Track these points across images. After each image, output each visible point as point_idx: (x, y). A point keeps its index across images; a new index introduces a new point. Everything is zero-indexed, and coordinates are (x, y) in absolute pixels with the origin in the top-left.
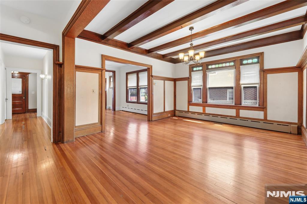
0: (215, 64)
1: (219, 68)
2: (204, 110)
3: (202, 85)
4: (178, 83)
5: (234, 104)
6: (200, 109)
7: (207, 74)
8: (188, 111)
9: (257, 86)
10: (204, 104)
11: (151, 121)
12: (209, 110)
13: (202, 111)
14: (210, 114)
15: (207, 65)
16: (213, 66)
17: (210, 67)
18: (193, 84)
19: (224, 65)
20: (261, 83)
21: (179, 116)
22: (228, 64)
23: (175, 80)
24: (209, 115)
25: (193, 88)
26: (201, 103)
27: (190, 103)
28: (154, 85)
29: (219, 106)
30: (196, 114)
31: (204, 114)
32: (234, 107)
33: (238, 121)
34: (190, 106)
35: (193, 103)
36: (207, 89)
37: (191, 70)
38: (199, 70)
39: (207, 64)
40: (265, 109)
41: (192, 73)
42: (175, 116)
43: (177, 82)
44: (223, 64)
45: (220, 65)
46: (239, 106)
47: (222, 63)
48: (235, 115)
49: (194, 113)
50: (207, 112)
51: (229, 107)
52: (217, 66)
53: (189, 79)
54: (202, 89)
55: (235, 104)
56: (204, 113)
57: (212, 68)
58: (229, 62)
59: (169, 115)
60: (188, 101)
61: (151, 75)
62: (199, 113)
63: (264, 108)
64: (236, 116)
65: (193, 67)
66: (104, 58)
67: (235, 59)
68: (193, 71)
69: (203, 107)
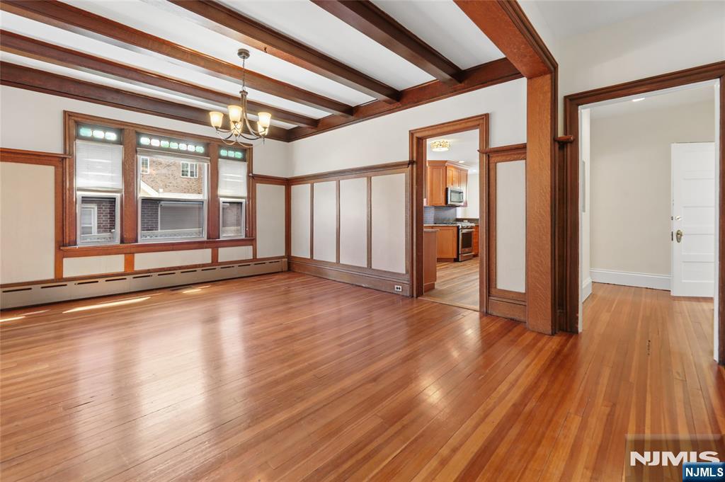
3: (122, 187)
5: (205, 239)
8: (59, 280)
9: (243, 201)
10: (128, 245)
12: (143, 261)
13: (122, 269)
15: (136, 132)
18: (80, 182)
20: (248, 197)
24: (147, 273)
26: (118, 243)
27: (67, 249)
30: (102, 281)
31: (128, 274)
33: (218, 273)
34: (65, 260)
35: (80, 245)
36: (137, 202)
38: (108, 142)
39: (137, 130)
40: (254, 242)
46: (215, 242)
48: (210, 261)
50: (138, 267)
52: (165, 144)
54: (118, 200)
55: (208, 238)
56: (130, 271)
57: (150, 147)
63: (253, 240)
64: (212, 262)
65: (79, 124)
67: (208, 142)
69: (125, 254)
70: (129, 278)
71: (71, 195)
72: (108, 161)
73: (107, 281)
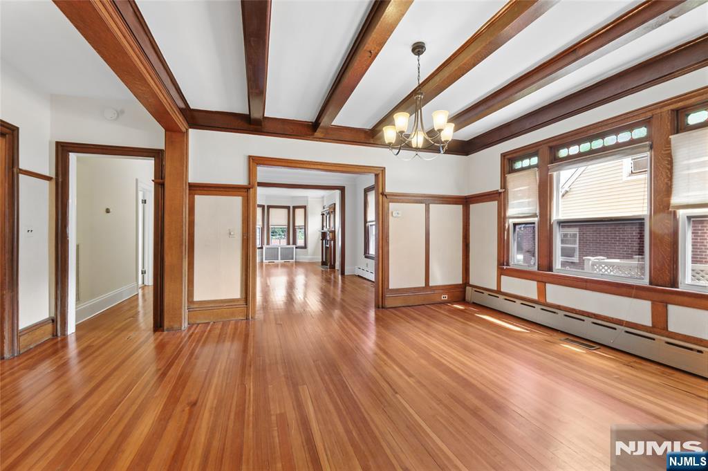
0: (578, 142)
1: (592, 152)
2: (542, 292)
3: (538, 212)
4: (474, 208)
5: (645, 282)
6: (528, 289)
7: (551, 176)
8: (499, 292)
10: (544, 273)
11: (383, 308)
12: (556, 294)
13: (535, 296)
14: (559, 307)
15: (551, 148)
16: (574, 150)
17: (563, 153)
18: (511, 212)
19: (610, 140)
21: (474, 303)
22: (624, 137)
23: (466, 202)
24: (555, 309)
25: (511, 221)
26: (535, 268)
27: (504, 267)
28: (390, 217)
29: (588, 285)
30: (518, 302)
31: (540, 304)
32: (644, 294)
33: (657, 348)
34: (502, 276)
35: (511, 267)
36: (551, 226)
37: (507, 169)
38: (530, 167)
39: (551, 144)
41: (509, 177)
42: (463, 300)
43: (472, 207)
44: (606, 139)
45: (597, 144)
46: (664, 291)
47: (602, 136)
48: (647, 321)
49: (512, 297)
50: (550, 300)
51: (624, 290)
52: (585, 147)
53: (499, 197)
54: (536, 225)
55: (651, 283)
56: (541, 302)
57: (569, 157)
58: (630, 128)
59: (445, 297)
60: (499, 261)
61: (380, 191)
62: (526, 301)
64: (654, 326)
66: (255, 161)
67: (649, 115)
68: (513, 171)
69: (538, 281)
70: (538, 307)
71: (504, 223)
72: (525, 188)
73: (522, 304)
